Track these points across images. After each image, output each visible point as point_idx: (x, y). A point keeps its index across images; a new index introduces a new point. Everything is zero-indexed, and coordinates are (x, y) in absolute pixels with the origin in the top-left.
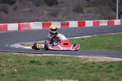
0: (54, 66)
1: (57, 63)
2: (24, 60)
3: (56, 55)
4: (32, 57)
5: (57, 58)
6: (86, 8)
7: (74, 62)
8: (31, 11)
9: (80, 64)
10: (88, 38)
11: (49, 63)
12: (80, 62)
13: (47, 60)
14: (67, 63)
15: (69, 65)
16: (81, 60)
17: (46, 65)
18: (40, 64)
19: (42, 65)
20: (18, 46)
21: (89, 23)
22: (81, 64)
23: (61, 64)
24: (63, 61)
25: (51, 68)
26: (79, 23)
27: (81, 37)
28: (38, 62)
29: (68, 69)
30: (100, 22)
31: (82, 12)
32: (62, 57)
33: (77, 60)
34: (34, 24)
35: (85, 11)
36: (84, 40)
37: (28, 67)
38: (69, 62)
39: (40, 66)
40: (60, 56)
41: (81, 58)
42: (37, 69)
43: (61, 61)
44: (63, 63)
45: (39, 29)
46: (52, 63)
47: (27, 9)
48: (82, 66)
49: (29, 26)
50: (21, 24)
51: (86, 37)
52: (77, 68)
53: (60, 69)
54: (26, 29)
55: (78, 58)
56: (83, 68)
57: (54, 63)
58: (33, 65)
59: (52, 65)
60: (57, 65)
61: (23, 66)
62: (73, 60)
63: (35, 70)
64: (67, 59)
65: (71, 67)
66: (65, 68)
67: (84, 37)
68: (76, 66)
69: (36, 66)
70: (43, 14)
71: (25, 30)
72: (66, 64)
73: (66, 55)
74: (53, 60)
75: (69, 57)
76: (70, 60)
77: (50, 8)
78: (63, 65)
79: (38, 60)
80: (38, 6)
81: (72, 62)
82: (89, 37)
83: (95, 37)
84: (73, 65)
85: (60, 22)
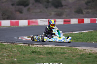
0: (53, 56)
1: (56, 54)
2: (27, 50)
3: (56, 46)
4: (34, 48)
5: (57, 49)
6: (85, 10)
7: (72, 53)
8: (41, 12)
9: (77, 55)
10: (86, 33)
11: (49, 53)
12: (78, 53)
13: (48, 50)
14: (66, 54)
15: (67, 55)
16: (79, 51)
17: (45, 55)
18: (41, 55)
19: (42, 55)
20: (25, 38)
21: (87, 21)
22: (79, 55)
23: (60, 54)
24: (62, 52)
25: (49, 58)
26: (78, 20)
27: (80, 32)
28: (39, 52)
29: (66, 59)
30: (96, 20)
31: (82, 13)
32: (61, 48)
33: (75, 50)
34: (41, 20)
35: (84, 12)
36: (83, 34)
37: (28, 57)
38: (68, 52)
39: (40, 56)
40: (59, 47)
41: (79, 49)
42: (36, 59)
43: (60, 52)
44: (62, 54)
45: (44, 25)
46: (52, 53)
47: (38, 10)
48: (79, 56)
49: (37, 22)
50: (31, 20)
51: (84, 32)
52: (75, 58)
53: (58, 59)
54: (34, 24)
55: (76, 49)
56: (80, 58)
57: (53, 54)
58: (34, 55)
59: (51, 55)
60: (56, 55)
61: (24, 55)
62: (72, 51)
63: (34, 60)
64: (66, 50)
65: (69, 57)
66: (63, 58)
67: (83, 32)
68: (74, 56)
69: (36, 56)
70: (51, 14)
71: (33, 26)
72: (64, 54)
73: (65, 46)
74: (53, 50)
75: (68, 48)
76: (69, 50)
77: (56, 10)
78: (62, 55)
79: (39, 50)
80: (46, 8)
81: (71, 52)
82: (87, 31)
83: (92, 32)
84: (71, 56)
85: (63, 19)
